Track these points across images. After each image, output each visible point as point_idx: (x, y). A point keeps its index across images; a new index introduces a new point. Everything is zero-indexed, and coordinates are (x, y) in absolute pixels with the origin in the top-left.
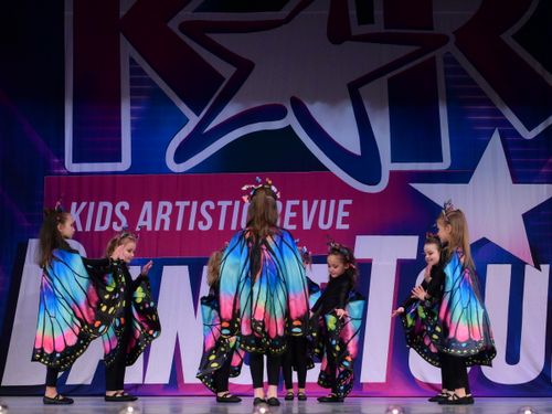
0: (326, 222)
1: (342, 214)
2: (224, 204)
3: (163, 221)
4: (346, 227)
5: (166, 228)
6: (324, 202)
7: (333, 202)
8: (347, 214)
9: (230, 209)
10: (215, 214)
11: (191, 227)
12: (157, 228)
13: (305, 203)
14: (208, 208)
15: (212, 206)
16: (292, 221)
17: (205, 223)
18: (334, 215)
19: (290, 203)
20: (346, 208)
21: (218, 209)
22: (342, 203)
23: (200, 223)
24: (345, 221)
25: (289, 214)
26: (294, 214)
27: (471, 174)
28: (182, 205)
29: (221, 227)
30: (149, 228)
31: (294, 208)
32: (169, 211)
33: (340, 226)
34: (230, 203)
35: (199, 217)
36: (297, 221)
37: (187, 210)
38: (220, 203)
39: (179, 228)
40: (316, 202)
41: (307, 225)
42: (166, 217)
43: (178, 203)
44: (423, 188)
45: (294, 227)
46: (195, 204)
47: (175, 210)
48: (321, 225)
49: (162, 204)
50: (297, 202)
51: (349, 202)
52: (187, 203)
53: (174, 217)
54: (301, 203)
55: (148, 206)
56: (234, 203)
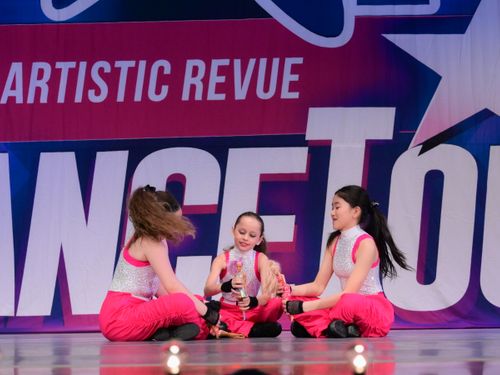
0: (266, 89)
1: (289, 77)
2: (124, 65)
3: (38, 90)
4: (295, 95)
5: (44, 99)
6: (263, 62)
7: (276, 62)
8: (295, 78)
9: (133, 72)
10: (112, 79)
11: (78, 98)
12: (31, 100)
13: (237, 63)
14: (101, 71)
15: (107, 69)
16: (219, 88)
17: (98, 92)
18: (278, 79)
19: (216, 63)
20: (295, 69)
21: (116, 72)
22: (289, 62)
23: (91, 93)
24: (293, 87)
25: (215, 79)
26: (222, 79)
27: (468, 20)
28: (65, 67)
29: (121, 97)
30: (19, 100)
31: (222, 71)
32: (47, 76)
33: (286, 94)
34: (132, 64)
35: (89, 84)
36: (227, 88)
37: (73, 74)
38: (118, 64)
39: (61, 99)
40: (252, 62)
41: (240, 94)
42: (43, 85)
43: (59, 65)
44: (401, 40)
45: (222, 97)
46: (83, 65)
47: (56, 74)
48: (261, 94)
49: (36, 66)
50: (226, 62)
51: (299, 61)
52: (73, 65)
53: (54, 84)
54: (232, 63)
55: (16, 68)
56: (137, 64)
